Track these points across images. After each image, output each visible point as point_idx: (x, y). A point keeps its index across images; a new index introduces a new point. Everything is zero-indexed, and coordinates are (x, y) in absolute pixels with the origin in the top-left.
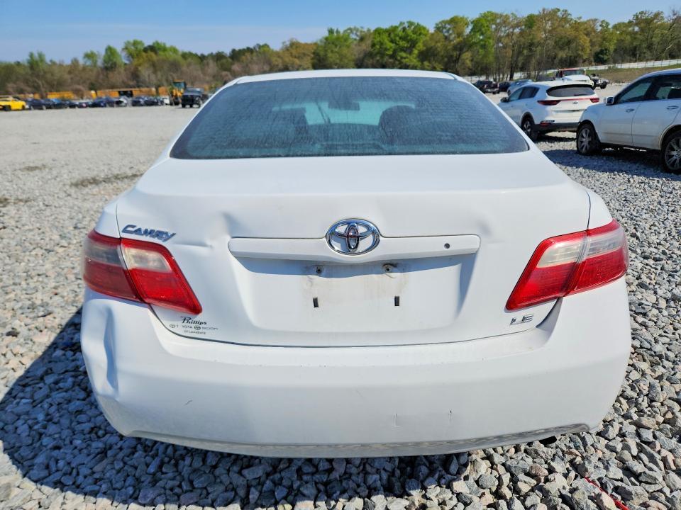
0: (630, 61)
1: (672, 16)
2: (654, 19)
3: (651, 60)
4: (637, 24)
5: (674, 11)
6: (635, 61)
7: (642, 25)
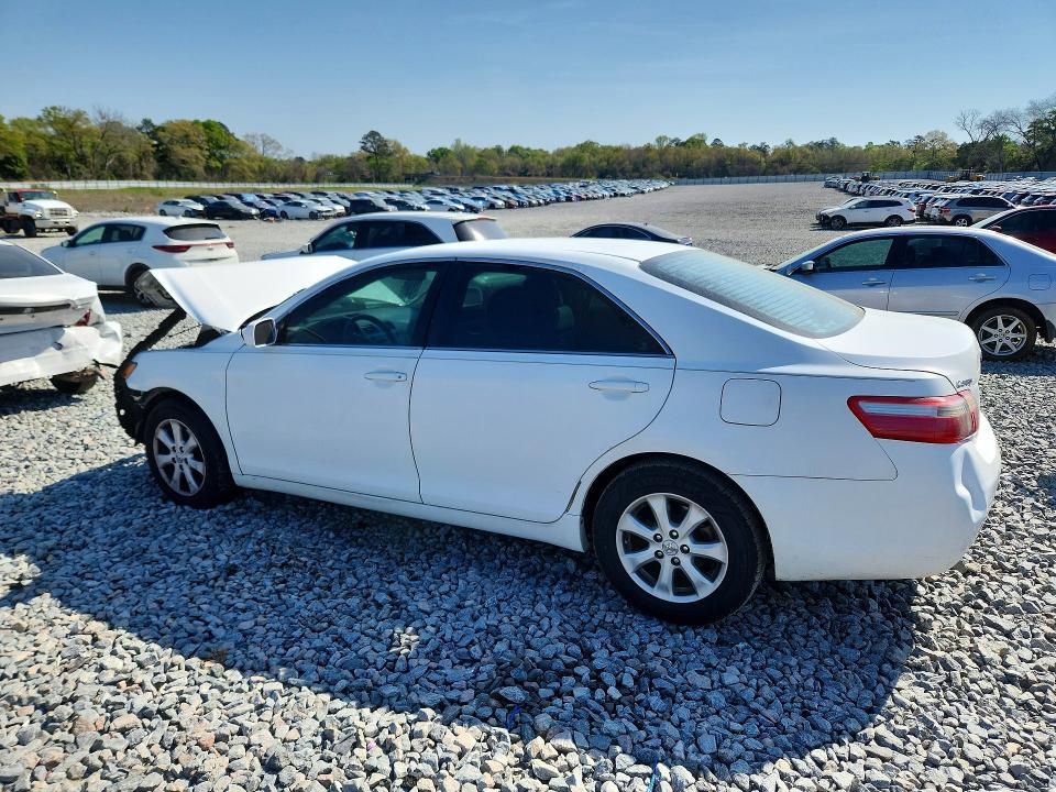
0: (60, 179)
1: (100, 120)
2: (75, 121)
3: (91, 179)
4: (51, 124)
5: (101, 113)
6: (68, 179)
7: (61, 127)
